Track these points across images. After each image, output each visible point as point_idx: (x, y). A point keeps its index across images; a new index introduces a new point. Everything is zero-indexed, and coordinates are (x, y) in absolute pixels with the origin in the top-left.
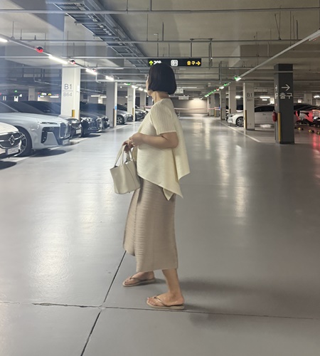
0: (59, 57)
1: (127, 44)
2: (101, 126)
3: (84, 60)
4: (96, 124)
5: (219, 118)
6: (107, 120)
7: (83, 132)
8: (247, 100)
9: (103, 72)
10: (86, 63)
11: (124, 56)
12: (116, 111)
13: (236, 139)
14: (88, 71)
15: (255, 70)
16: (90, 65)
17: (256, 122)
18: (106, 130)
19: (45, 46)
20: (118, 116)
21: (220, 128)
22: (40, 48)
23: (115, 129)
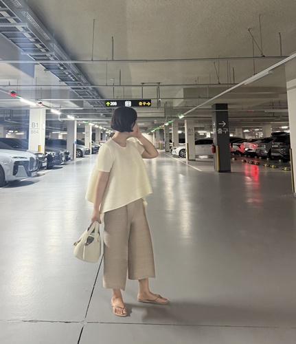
0: (29, 99)
1: (88, 88)
2: (63, 159)
3: (50, 102)
4: (59, 157)
5: (164, 151)
6: (68, 153)
7: (48, 164)
8: (189, 135)
9: (66, 112)
10: (51, 105)
11: (84, 98)
12: (75, 145)
13: (179, 168)
14: (53, 111)
15: (197, 109)
16: (55, 106)
17: (197, 153)
18: (67, 162)
19: (17, 90)
20: (77, 150)
21: (165, 159)
22: (13, 93)
23: (75, 161)
